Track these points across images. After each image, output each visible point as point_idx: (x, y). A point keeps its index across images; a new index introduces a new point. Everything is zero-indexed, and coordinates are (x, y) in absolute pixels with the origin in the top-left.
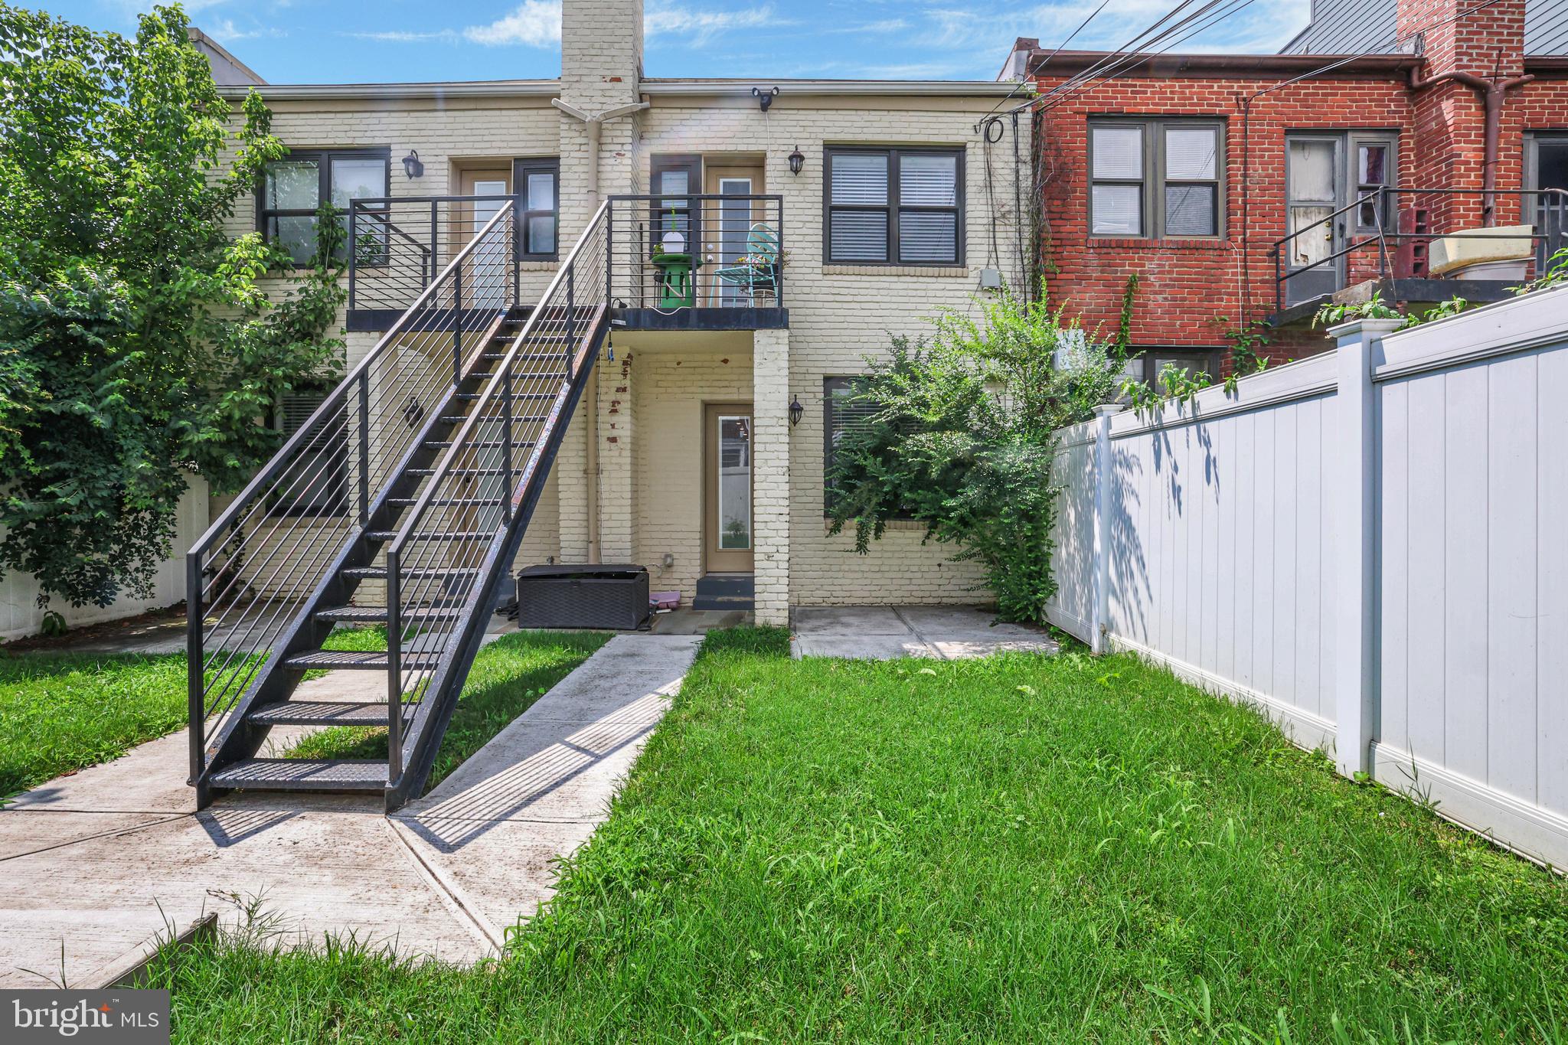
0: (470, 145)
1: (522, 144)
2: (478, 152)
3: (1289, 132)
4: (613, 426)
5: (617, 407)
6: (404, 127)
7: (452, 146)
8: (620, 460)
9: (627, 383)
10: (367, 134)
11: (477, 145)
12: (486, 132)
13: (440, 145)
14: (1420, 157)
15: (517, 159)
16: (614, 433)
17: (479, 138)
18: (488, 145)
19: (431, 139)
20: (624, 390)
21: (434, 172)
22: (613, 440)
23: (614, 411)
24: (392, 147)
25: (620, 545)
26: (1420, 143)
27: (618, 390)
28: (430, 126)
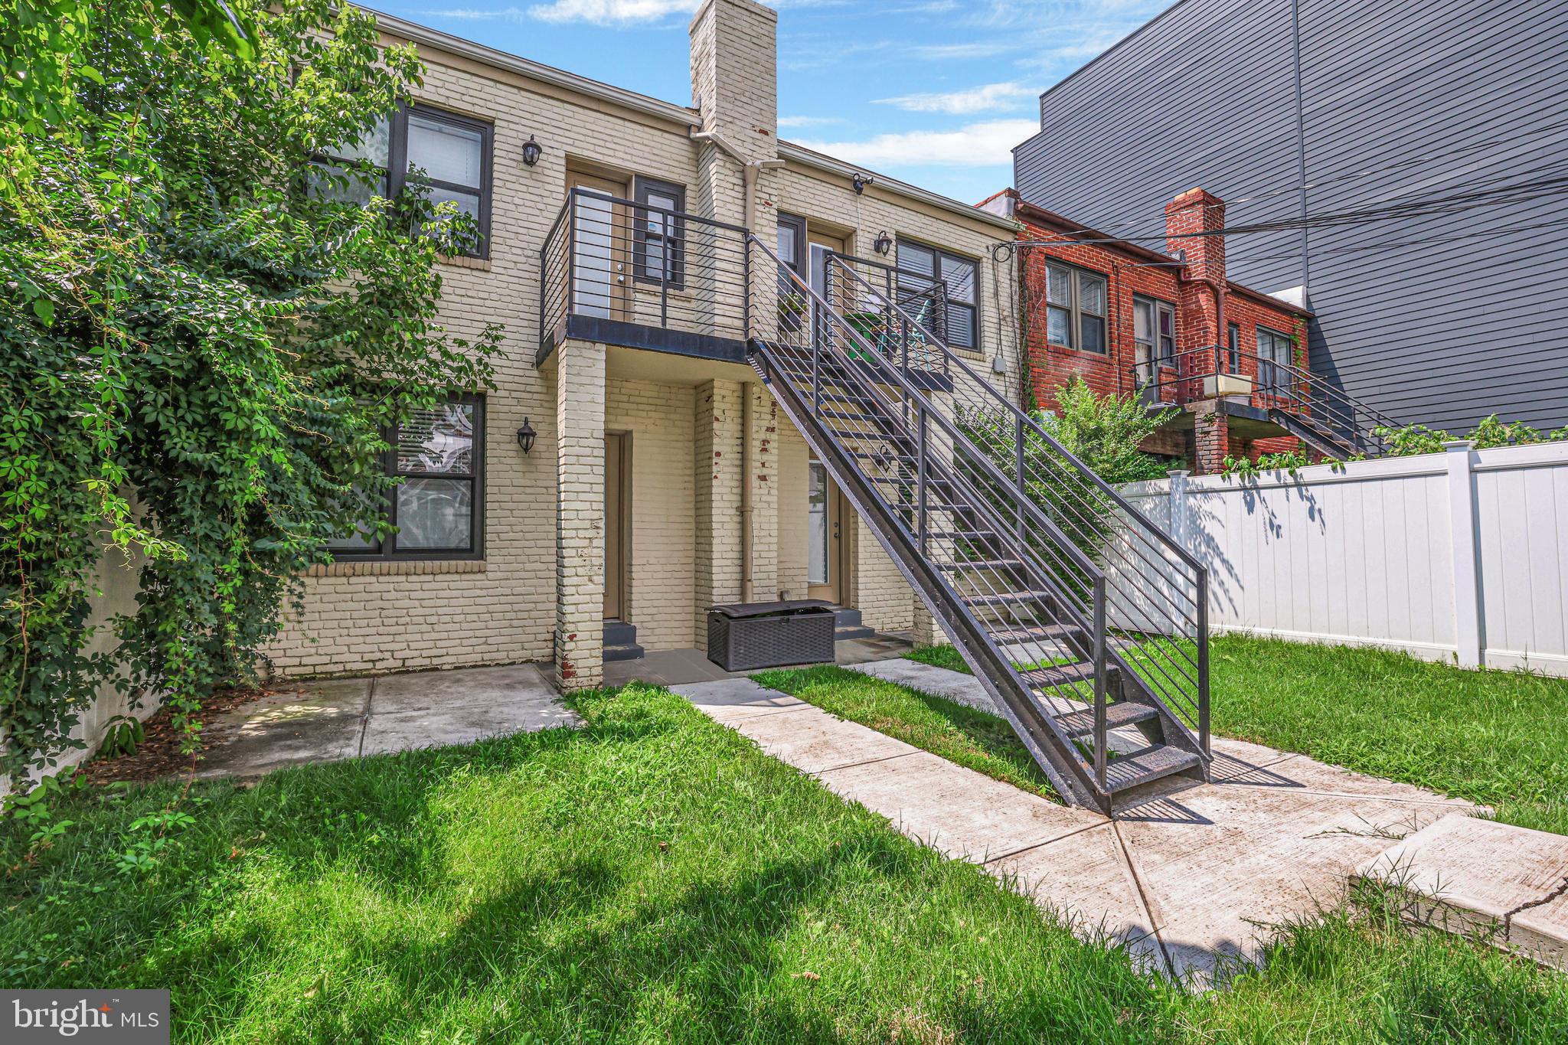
0: (591, 147)
1: (648, 162)
2: (600, 157)
3: (1135, 293)
4: (763, 464)
5: (767, 446)
6: (513, 104)
7: (570, 141)
8: (768, 498)
9: (775, 423)
10: (465, 98)
11: (598, 149)
12: (609, 139)
13: (556, 137)
14: (1186, 323)
15: (639, 176)
16: (765, 472)
17: (602, 143)
18: (611, 153)
19: (546, 128)
20: (773, 430)
21: (549, 165)
22: (763, 478)
23: (764, 450)
24: (497, 122)
25: (767, 582)
26: (1185, 315)
27: (768, 429)
28: (544, 113)
